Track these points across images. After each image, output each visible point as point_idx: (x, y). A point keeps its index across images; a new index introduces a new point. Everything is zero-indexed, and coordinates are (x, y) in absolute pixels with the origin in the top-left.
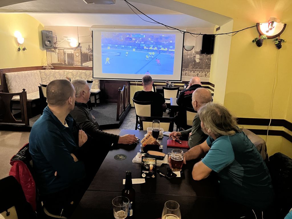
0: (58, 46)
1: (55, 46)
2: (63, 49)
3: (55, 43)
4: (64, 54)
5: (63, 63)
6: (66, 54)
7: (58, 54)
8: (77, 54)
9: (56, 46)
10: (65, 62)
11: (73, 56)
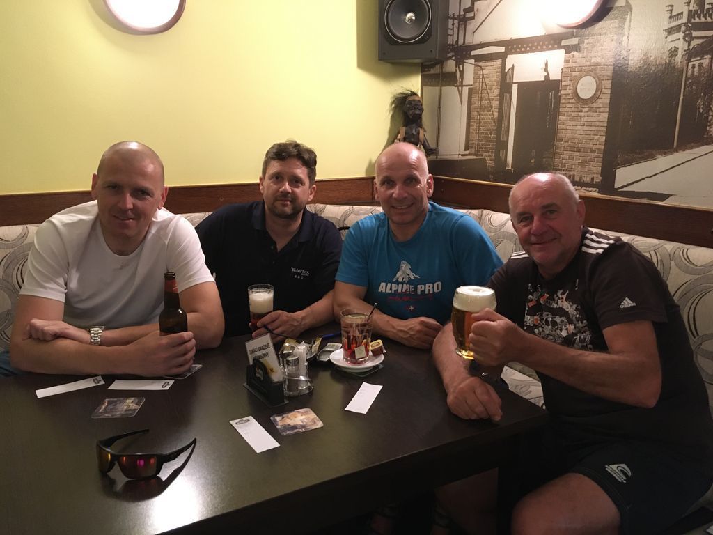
0: (478, 39)
1: (461, 42)
2: (502, 49)
3: (464, 20)
4: (505, 86)
5: (490, 162)
6: (515, 88)
7: (470, 91)
8: (587, 88)
9: (469, 40)
10: (503, 152)
11: (558, 98)
